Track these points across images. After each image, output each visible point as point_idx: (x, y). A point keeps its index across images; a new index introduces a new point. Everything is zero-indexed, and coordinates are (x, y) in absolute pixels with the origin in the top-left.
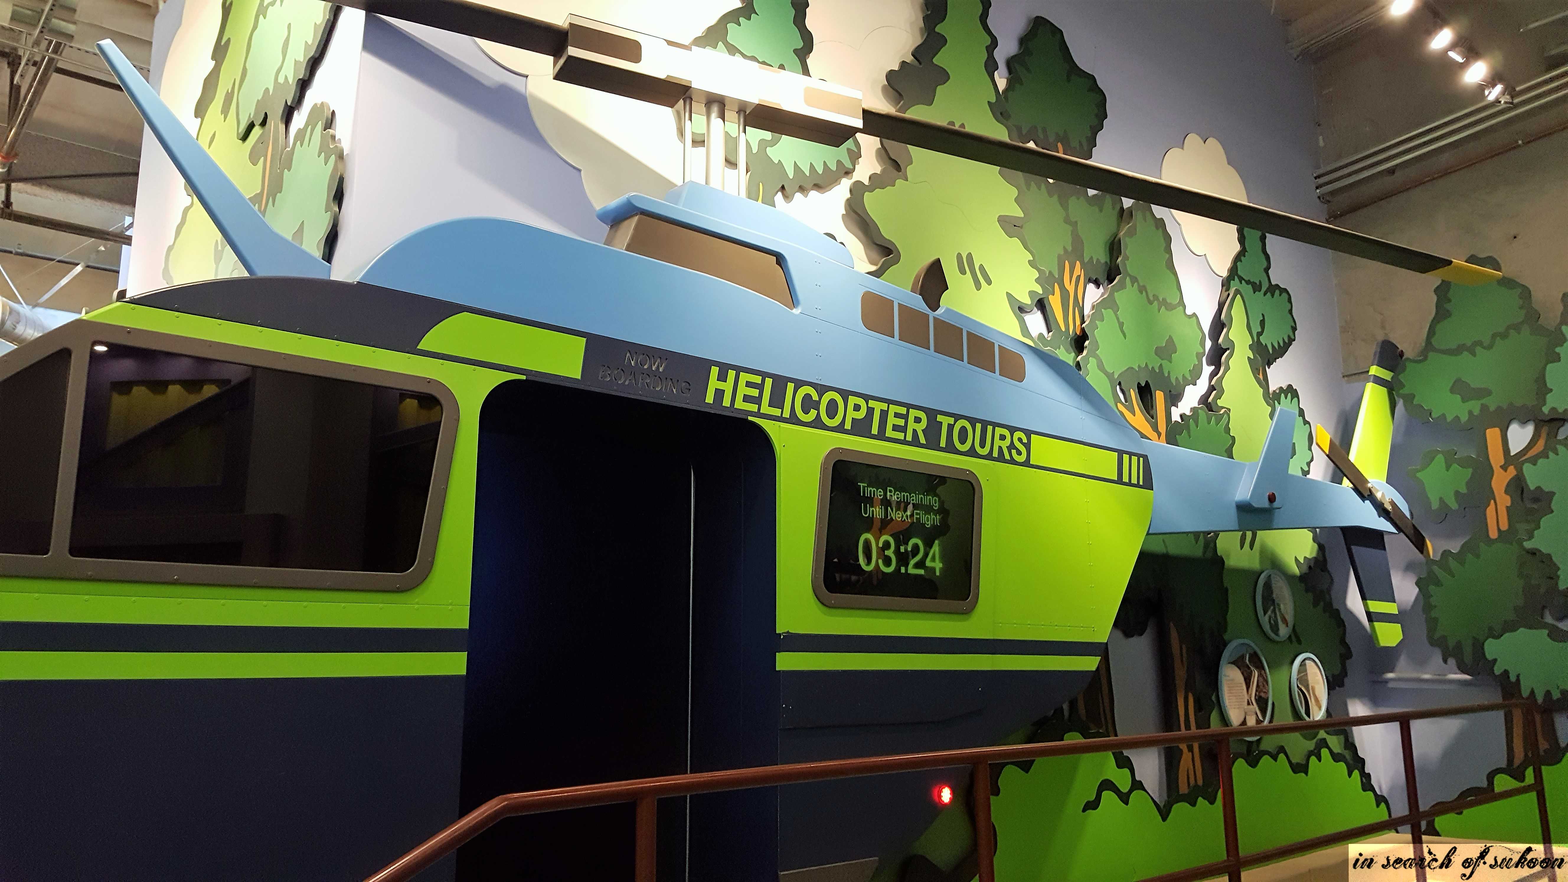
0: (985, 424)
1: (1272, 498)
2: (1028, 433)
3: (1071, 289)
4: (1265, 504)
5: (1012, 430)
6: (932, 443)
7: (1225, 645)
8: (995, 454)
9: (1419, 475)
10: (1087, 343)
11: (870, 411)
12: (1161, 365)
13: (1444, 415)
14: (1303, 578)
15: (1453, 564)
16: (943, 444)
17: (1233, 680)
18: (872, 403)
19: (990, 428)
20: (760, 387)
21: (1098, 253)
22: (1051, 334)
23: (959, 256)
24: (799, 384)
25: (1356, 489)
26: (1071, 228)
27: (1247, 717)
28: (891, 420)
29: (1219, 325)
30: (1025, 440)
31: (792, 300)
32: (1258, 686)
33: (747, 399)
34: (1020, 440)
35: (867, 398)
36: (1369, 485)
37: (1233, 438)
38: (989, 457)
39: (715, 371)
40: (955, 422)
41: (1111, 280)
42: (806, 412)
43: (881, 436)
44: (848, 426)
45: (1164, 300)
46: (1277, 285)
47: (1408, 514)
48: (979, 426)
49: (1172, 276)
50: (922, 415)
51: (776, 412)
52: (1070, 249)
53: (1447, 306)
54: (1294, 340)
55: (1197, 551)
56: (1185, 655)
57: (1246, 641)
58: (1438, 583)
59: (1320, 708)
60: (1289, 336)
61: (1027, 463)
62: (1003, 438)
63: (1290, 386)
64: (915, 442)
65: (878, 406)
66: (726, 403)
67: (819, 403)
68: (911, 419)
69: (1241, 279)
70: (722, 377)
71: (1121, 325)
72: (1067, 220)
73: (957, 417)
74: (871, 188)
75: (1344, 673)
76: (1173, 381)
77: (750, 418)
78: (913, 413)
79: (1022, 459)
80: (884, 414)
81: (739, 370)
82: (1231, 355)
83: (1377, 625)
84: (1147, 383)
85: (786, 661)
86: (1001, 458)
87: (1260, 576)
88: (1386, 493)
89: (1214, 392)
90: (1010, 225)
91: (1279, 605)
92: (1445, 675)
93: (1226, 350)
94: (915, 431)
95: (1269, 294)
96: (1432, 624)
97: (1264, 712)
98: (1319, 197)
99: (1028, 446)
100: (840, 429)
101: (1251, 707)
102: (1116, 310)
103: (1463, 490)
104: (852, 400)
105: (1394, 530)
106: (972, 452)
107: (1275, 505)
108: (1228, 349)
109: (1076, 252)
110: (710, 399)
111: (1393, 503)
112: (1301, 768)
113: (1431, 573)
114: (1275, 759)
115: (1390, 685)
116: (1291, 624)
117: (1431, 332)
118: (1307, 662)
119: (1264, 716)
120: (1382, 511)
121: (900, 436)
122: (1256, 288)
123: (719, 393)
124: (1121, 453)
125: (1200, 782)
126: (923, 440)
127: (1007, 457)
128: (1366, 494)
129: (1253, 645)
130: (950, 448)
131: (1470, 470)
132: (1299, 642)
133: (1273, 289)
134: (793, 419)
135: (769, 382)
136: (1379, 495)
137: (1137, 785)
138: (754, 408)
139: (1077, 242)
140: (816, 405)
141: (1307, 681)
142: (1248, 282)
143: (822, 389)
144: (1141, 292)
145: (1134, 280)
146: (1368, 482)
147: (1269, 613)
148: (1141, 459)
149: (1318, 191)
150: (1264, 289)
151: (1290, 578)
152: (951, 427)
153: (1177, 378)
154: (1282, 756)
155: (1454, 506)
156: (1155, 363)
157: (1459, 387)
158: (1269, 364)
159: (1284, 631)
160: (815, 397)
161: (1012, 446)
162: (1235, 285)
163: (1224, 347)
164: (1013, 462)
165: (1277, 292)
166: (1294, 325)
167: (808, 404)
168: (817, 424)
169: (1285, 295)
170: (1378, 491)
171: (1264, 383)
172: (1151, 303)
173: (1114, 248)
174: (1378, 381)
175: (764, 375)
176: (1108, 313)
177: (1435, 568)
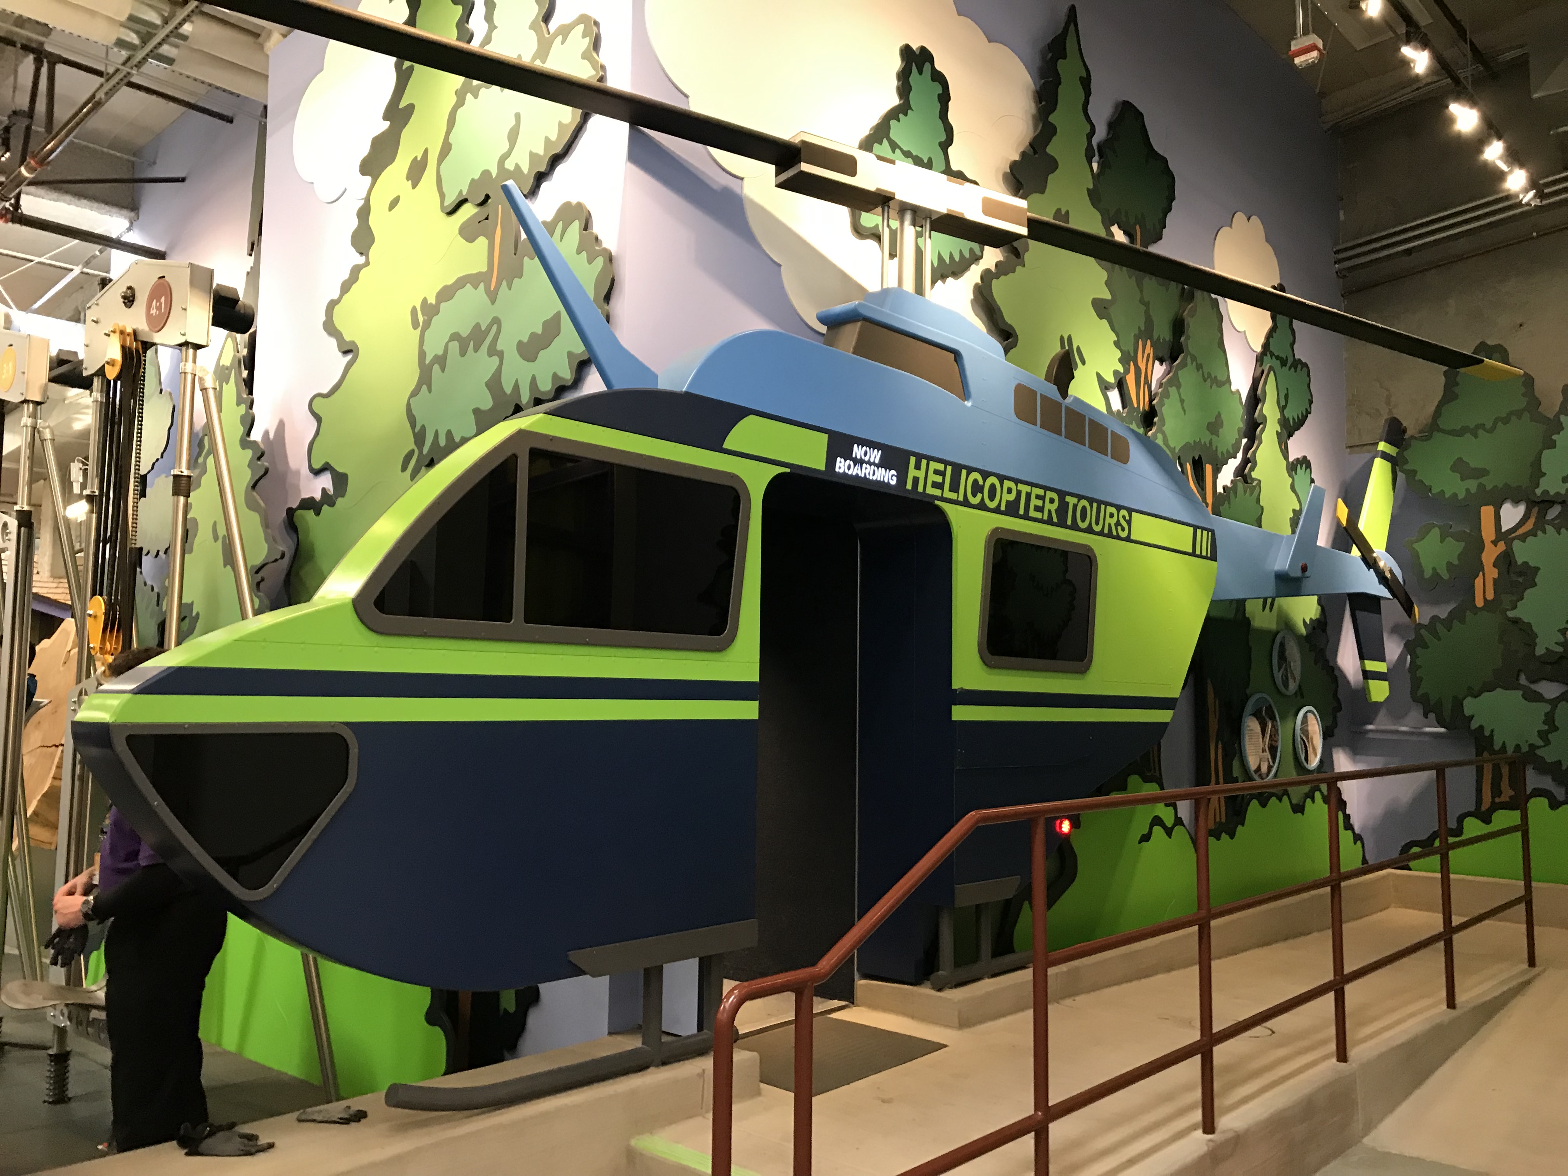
0: (1100, 503)
1: (1304, 569)
2: (1130, 511)
3: (1142, 366)
4: (1298, 574)
5: (1119, 508)
6: (1062, 524)
7: (1248, 698)
8: (1106, 531)
9: (1415, 546)
10: (1156, 420)
11: (1019, 493)
12: (1211, 440)
13: (1443, 492)
14: (1308, 638)
15: (1440, 627)
16: (1069, 522)
17: (1252, 730)
18: (1021, 487)
19: (1103, 507)
20: (943, 474)
21: (1163, 332)
22: (1126, 410)
23: (1062, 338)
24: (970, 470)
25: (1364, 559)
26: (1145, 308)
27: (1262, 763)
28: (1034, 502)
29: (1255, 399)
30: (1127, 518)
31: (964, 393)
32: (1271, 736)
33: (935, 485)
34: (1124, 517)
35: (1017, 481)
36: (1375, 555)
37: (1262, 508)
38: (1101, 534)
39: (913, 460)
40: (1078, 502)
41: (1173, 359)
42: (974, 495)
43: (1026, 517)
44: (1003, 508)
45: (1216, 377)
46: (1300, 360)
47: (1401, 581)
48: (1095, 505)
49: (1222, 353)
50: (1055, 496)
51: (953, 496)
52: (1143, 328)
53: (1456, 390)
54: (1310, 413)
55: (1231, 615)
56: (1217, 709)
57: (1265, 695)
58: (1425, 646)
59: (1316, 755)
60: (1306, 409)
61: (1128, 539)
62: (1112, 516)
63: (1305, 457)
64: (1049, 522)
65: (1025, 489)
66: (920, 489)
67: (983, 487)
68: (1047, 500)
69: (1272, 354)
70: (918, 467)
71: (1182, 401)
72: (1142, 301)
73: (1080, 497)
74: (997, 275)
75: (1335, 724)
76: (1220, 455)
77: (937, 502)
78: (1050, 495)
79: (1124, 534)
80: (1028, 495)
81: (930, 459)
82: (1263, 430)
83: (1371, 682)
84: (1200, 457)
85: (961, 713)
86: (1110, 535)
87: (1276, 637)
88: (1386, 562)
89: (1249, 465)
90: (1101, 308)
91: (1290, 663)
92: (1421, 728)
93: (1259, 424)
94: (1050, 511)
95: (1293, 369)
96: (1416, 683)
97: (1274, 758)
98: (1337, 272)
99: (1129, 523)
100: (997, 510)
101: (1265, 754)
102: (1179, 387)
103: (1456, 562)
104: (1007, 484)
105: (1389, 595)
106: (1089, 530)
107: (1307, 574)
108: (1262, 423)
109: (1146, 333)
110: (909, 486)
111: (1391, 571)
112: (1299, 809)
113: (1419, 636)
114: (1280, 800)
115: (1370, 735)
116: (1298, 682)
117: (1437, 413)
118: (1309, 714)
119: (1274, 763)
120: (1382, 578)
121: (1038, 515)
122: (1284, 363)
123: (916, 480)
124: (1195, 528)
125: (1223, 820)
126: (1055, 520)
127: (1114, 533)
128: (1371, 563)
129: (1269, 699)
130: (1075, 527)
131: (1463, 544)
132: (1302, 696)
133: (1298, 365)
134: (966, 503)
135: (949, 468)
136: (1381, 564)
137: (1178, 821)
138: (937, 492)
139: (1149, 322)
140: (981, 489)
141: (1307, 731)
142: (1277, 358)
143: (986, 475)
144: (1198, 370)
145: (1194, 358)
146: (1373, 552)
147: (1282, 670)
148: (1210, 533)
149: (1337, 266)
150: (1289, 364)
151: (1299, 637)
152: (1075, 506)
153: (1222, 452)
154: (1285, 798)
155: (1445, 576)
156: (1206, 437)
157: (1460, 468)
158: (1290, 435)
159: (1293, 686)
160: (981, 482)
161: (1118, 524)
162: (1267, 359)
163: (1259, 422)
164: (1118, 537)
165: (1299, 367)
166: (1310, 398)
167: (977, 488)
168: (982, 506)
169: (1305, 369)
170: (1380, 560)
171: (1285, 453)
172: (1205, 381)
173: (1179, 327)
174: (1385, 456)
175: (946, 463)
176: (1173, 390)
177: (1423, 632)
